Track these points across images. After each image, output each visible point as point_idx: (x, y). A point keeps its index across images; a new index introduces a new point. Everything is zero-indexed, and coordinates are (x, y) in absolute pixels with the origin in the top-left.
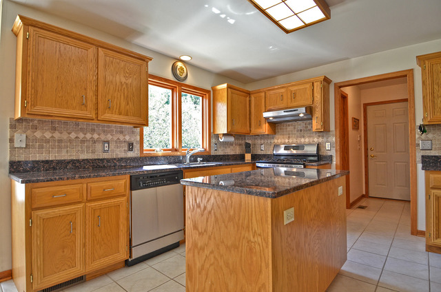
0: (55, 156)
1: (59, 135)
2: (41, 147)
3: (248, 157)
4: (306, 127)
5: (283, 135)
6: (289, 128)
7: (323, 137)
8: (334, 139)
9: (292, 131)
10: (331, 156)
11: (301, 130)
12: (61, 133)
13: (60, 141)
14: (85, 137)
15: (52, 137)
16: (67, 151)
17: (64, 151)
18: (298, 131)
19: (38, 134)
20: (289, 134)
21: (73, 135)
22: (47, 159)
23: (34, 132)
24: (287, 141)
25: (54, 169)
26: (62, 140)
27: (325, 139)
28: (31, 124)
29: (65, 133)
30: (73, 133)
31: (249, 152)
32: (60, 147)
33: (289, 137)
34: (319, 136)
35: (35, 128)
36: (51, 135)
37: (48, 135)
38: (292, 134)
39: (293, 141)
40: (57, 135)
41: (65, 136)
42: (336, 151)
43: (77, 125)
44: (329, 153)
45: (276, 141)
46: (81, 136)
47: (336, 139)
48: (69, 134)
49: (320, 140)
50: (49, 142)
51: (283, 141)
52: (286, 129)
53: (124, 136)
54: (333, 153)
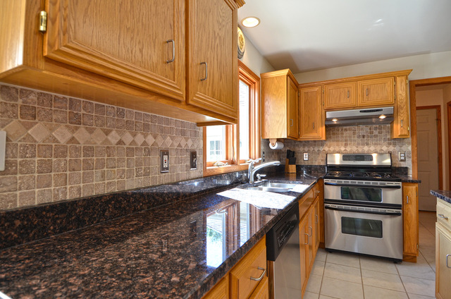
0: (79, 189)
1: (87, 135)
2: (46, 167)
3: (292, 168)
4: (372, 133)
5: (338, 141)
6: (346, 134)
7: (395, 145)
8: (410, 148)
9: (350, 137)
10: (407, 168)
11: (364, 136)
12: (91, 131)
13: (89, 150)
14: (133, 142)
15: (72, 140)
16: (103, 176)
17: (97, 173)
18: (359, 137)
19: (38, 132)
20: (346, 141)
21: (114, 138)
22: (61, 197)
23: (28, 126)
24: (343, 149)
25: (80, 222)
26: (92, 149)
27: (397, 148)
28: (20, 102)
29: (98, 131)
30: (113, 133)
31: (294, 163)
32: (88, 166)
33: (346, 145)
34: (390, 144)
35: (30, 114)
36: (69, 135)
37: (62, 135)
38: (351, 141)
39: (353, 149)
40: (82, 135)
41: (98, 139)
42: (413, 162)
43: (121, 114)
44: (403, 165)
45: (326, 149)
46: (128, 138)
47: (412, 148)
48: (107, 133)
49: (391, 148)
50: (64, 154)
51: (337, 149)
52: (342, 134)
53: (187, 139)
54: (408, 164)
